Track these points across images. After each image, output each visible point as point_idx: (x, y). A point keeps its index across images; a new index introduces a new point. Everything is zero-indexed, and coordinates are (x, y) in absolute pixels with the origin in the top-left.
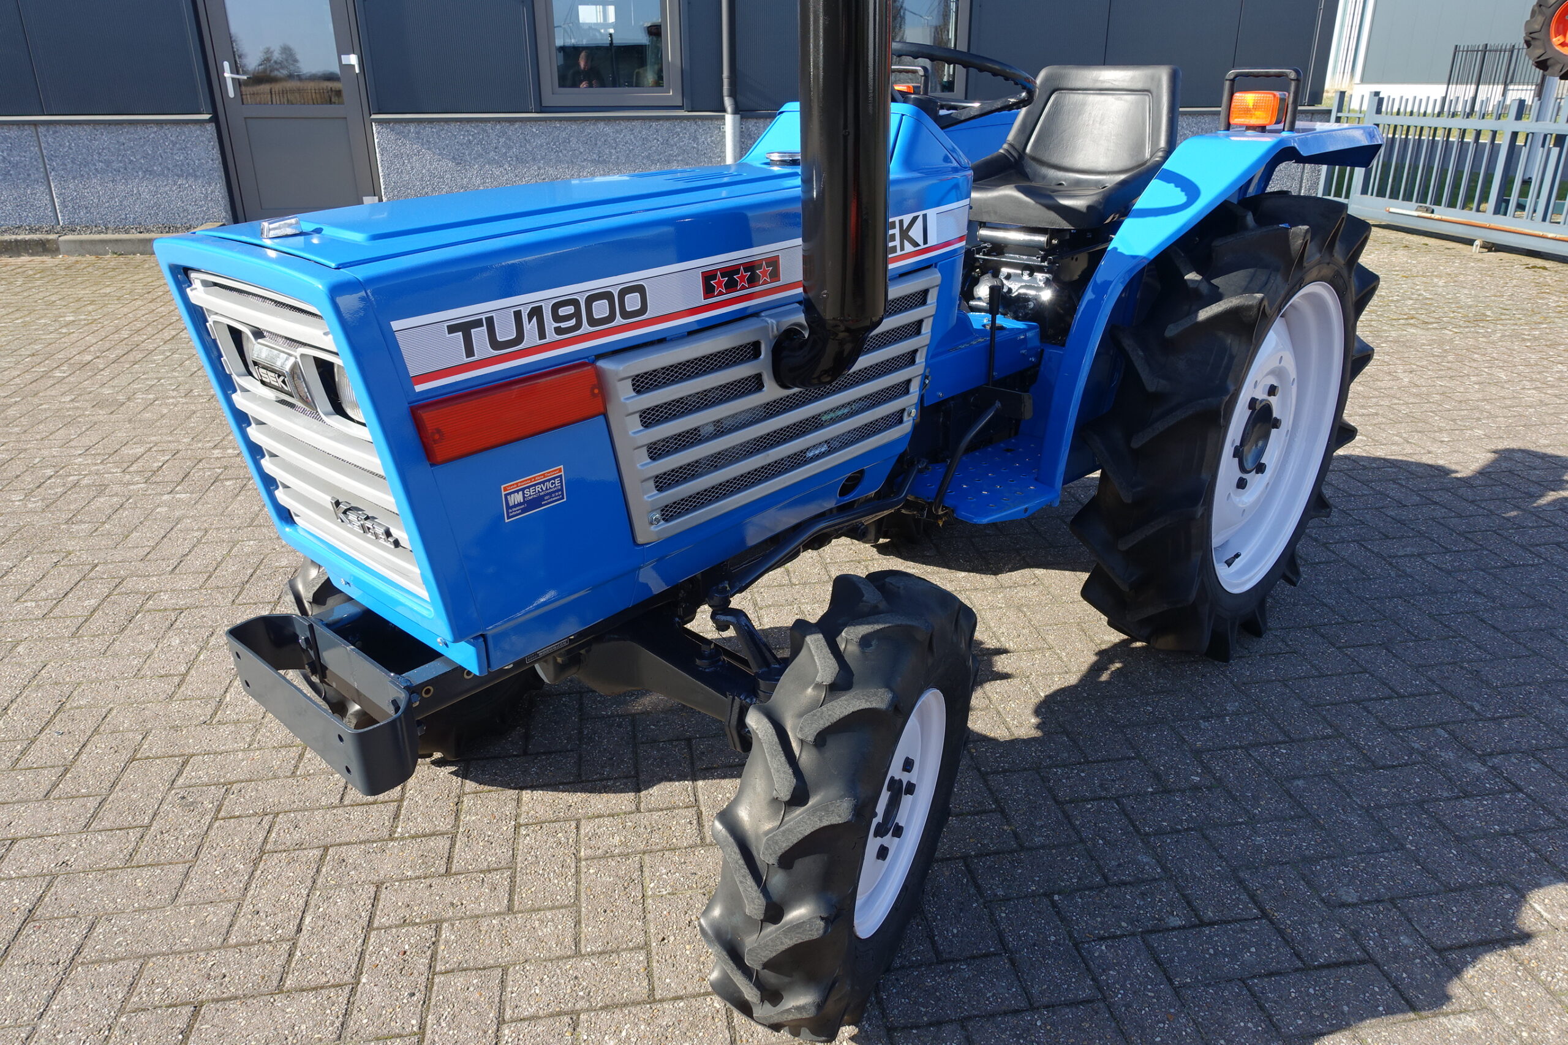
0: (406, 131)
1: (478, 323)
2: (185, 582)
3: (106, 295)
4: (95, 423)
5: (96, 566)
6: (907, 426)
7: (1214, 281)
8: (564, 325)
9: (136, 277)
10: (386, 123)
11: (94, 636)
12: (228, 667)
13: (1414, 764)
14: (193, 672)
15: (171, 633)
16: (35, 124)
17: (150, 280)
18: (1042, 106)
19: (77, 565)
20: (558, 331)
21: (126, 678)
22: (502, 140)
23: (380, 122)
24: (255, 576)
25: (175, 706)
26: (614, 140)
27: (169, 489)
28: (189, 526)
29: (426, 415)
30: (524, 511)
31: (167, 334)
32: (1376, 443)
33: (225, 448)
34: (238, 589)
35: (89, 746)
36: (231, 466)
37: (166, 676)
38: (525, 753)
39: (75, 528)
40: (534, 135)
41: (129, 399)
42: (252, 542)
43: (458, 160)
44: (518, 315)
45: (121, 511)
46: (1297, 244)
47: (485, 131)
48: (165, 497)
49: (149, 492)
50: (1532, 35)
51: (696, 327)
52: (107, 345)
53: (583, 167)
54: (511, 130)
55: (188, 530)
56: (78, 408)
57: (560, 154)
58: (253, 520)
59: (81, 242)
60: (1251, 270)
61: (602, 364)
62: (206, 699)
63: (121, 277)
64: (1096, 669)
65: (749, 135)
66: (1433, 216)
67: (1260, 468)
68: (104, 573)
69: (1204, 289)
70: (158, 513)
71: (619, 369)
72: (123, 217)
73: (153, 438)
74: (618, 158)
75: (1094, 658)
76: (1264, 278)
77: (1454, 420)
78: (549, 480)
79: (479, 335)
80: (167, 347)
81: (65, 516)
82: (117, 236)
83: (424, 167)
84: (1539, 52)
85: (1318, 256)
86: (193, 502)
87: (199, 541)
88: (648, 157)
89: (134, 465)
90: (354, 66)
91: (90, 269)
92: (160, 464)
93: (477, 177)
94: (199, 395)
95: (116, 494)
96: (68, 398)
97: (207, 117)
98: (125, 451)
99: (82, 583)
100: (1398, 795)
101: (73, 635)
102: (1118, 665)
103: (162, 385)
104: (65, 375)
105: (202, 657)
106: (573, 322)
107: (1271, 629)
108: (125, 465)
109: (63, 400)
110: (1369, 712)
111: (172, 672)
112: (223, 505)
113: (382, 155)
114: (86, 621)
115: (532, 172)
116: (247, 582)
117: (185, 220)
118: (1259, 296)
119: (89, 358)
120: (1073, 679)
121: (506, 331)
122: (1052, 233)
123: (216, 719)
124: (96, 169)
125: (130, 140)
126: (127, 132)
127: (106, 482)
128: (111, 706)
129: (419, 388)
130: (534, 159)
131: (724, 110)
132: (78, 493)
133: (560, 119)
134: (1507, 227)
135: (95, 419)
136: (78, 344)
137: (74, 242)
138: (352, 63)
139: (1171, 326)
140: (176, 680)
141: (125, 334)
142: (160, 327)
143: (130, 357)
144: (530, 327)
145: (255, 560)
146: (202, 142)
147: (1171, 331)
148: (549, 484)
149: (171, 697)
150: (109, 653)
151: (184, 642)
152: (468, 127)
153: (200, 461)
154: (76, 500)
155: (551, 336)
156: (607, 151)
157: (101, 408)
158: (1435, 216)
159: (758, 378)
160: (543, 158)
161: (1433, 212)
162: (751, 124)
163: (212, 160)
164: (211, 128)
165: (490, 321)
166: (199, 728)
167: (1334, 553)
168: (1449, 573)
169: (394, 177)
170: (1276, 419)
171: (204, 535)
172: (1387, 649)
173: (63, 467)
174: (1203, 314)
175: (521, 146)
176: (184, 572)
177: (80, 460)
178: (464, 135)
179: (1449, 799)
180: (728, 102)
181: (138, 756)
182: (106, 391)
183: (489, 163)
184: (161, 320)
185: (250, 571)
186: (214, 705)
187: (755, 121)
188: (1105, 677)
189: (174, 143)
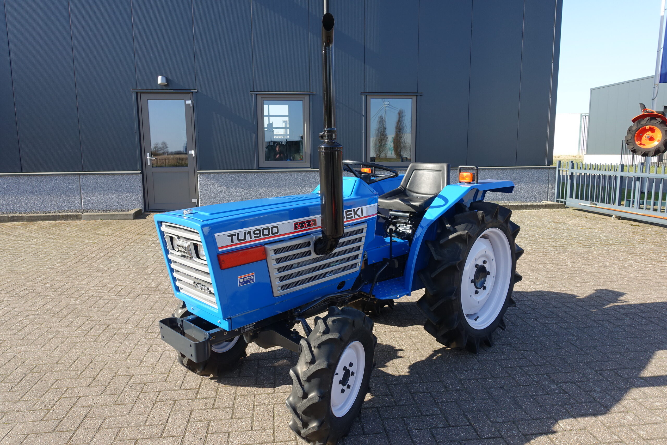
1: (235, 235)
2: (130, 326)
3: (99, 234)
4: (97, 277)
5: (100, 321)
6: (357, 269)
8: (256, 236)
9: (109, 228)
11: (101, 341)
12: (144, 351)
13: (533, 385)
14: (133, 352)
15: (126, 341)
16: (79, 174)
17: (114, 229)
19: (94, 320)
20: (255, 237)
21: (112, 353)
22: (244, 179)
24: (153, 324)
25: (127, 362)
26: (285, 179)
27: (124, 298)
28: (130, 309)
29: (221, 257)
30: (243, 284)
31: (121, 247)
32: (552, 286)
33: (142, 285)
34: (147, 328)
35: (101, 372)
36: (144, 291)
37: (125, 353)
38: (239, 376)
39: (93, 309)
40: (255, 178)
41: (108, 269)
42: (151, 314)
43: (227, 186)
44: (245, 233)
45: (108, 304)
47: (238, 176)
48: (122, 300)
49: (117, 298)
50: (628, 141)
51: (293, 237)
52: (100, 251)
53: (273, 189)
54: (247, 176)
55: (130, 310)
56: (91, 272)
57: (265, 184)
58: (152, 307)
59: (90, 215)
61: (266, 246)
62: (138, 360)
63: (104, 228)
64: (432, 356)
66: (596, 206)
68: (103, 323)
70: (120, 305)
71: (270, 248)
72: (105, 206)
73: (118, 282)
74: (286, 185)
75: (432, 352)
76: (471, 226)
77: (584, 280)
78: (250, 276)
79: (235, 238)
80: (121, 252)
81: (89, 306)
82: (102, 213)
84: (632, 147)
86: (131, 302)
87: (134, 314)
88: (297, 185)
89: (112, 290)
91: (93, 225)
92: (120, 290)
93: (234, 192)
94: (133, 268)
95: (106, 299)
96: (88, 269)
97: (140, 172)
98: (108, 285)
99: (96, 326)
100: (525, 393)
101: (94, 341)
103: (120, 264)
104: (86, 261)
105: (136, 348)
106: (259, 235)
107: (495, 345)
108: (109, 290)
109: (86, 269)
110: (522, 370)
111: (126, 352)
112: (142, 303)
113: (200, 184)
114: (98, 337)
115: (254, 190)
116: (150, 326)
117: (127, 208)
118: (467, 231)
119: (94, 255)
120: (423, 359)
121: (242, 237)
122: (411, 213)
123: (141, 365)
124: (98, 190)
125: (111, 180)
126: (111, 177)
127: (102, 295)
128: (107, 361)
129: (220, 250)
130: (255, 186)
132: (93, 299)
133: (265, 172)
134: (623, 210)
135: (97, 275)
136: (90, 250)
137: (88, 215)
138: (192, 153)
139: (441, 240)
140: (128, 354)
141: (106, 247)
142: (118, 245)
143: (109, 255)
144: (248, 236)
145: (152, 320)
146: (137, 180)
148: (250, 277)
149: (126, 359)
150: (106, 346)
151: (130, 343)
152: (232, 175)
153: (134, 289)
154: (92, 301)
155: (253, 238)
156: (282, 183)
157: (99, 272)
158: (597, 206)
159: (310, 251)
160: (258, 186)
161: (596, 205)
163: (139, 187)
164: (140, 176)
165: (238, 234)
166: (135, 368)
167: (525, 322)
168: (565, 329)
169: (204, 192)
171: (136, 312)
172: (535, 352)
173: (88, 291)
175: (251, 181)
176: (129, 323)
177: (93, 288)
178: (230, 178)
181: (117, 375)
182: (101, 266)
183: (238, 187)
184: (119, 243)
185: (151, 323)
186: (140, 361)
188: (435, 358)
189: (127, 181)
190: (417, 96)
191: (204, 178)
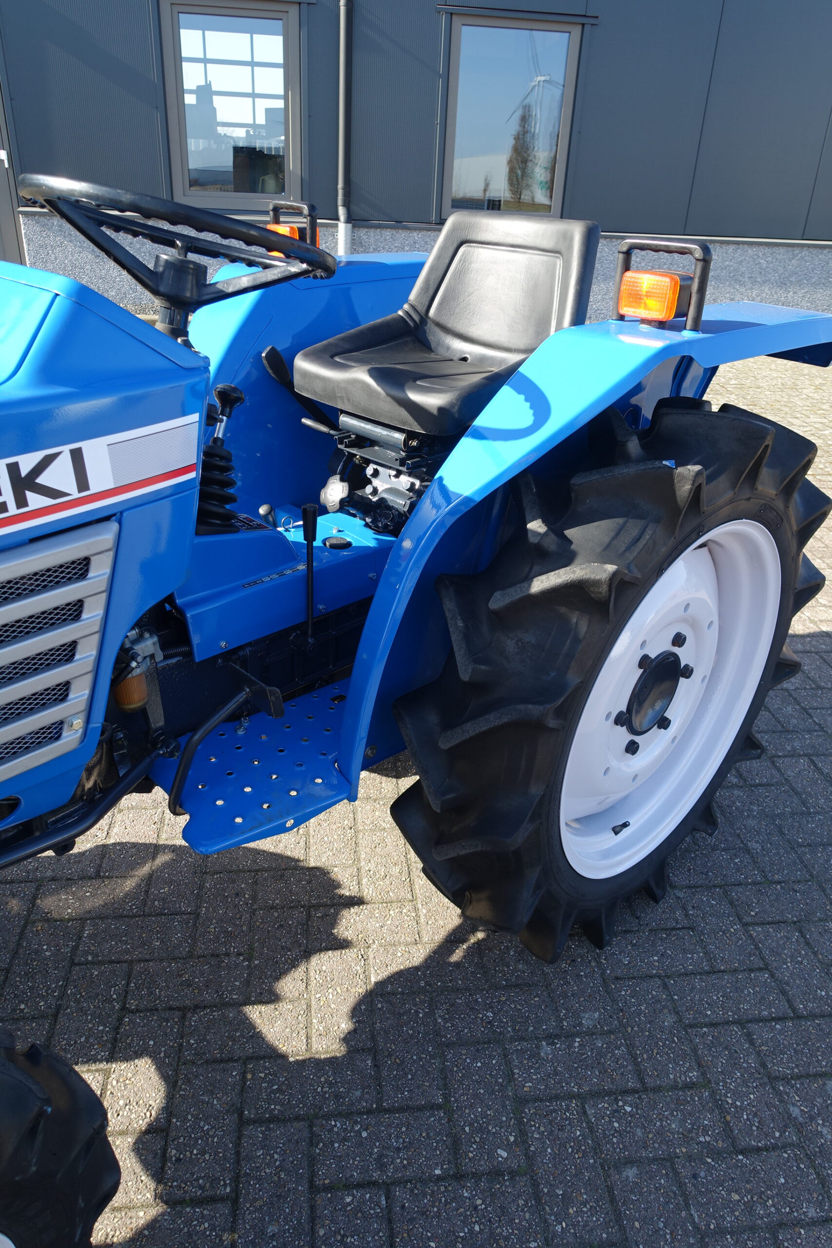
0: (50, 224)
7: (569, 533)
10: (32, 215)
13: (784, 1147)
18: (447, 261)
23: (25, 214)
46: (684, 489)
60: (620, 521)
65: (361, 243)
67: (664, 723)
69: (551, 543)
83: (66, 257)
85: (729, 495)
90: (3, 161)
102: (480, 935)
113: (29, 245)
131: (338, 219)
138: (2, 158)
139: (497, 594)
147: (498, 601)
162: (362, 233)
170: (687, 666)
172: (801, 932)
174: (540, 584)
179: (813, 1223)
180: (342, 211)
187: (366, 230)
190: (583, 25)
191: (38, 228)
